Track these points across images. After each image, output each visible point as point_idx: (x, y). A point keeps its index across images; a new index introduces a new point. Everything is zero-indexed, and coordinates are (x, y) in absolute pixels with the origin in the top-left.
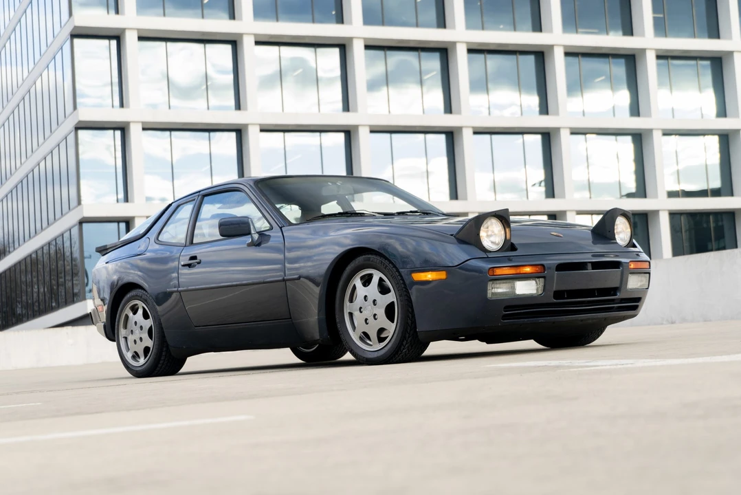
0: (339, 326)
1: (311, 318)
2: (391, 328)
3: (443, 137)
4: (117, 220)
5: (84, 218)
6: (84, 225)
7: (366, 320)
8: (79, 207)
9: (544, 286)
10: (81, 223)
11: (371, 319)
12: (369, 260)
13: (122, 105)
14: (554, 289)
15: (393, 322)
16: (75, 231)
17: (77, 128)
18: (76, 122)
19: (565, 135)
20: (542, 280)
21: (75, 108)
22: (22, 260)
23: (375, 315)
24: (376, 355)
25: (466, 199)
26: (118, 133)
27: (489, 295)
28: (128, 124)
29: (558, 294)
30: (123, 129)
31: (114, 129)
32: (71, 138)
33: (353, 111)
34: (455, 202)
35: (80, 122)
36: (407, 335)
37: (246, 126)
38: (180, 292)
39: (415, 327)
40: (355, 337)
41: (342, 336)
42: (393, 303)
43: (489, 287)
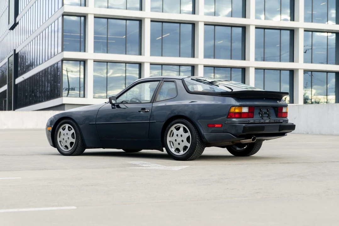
3: (241, 29)
4: (80, 61)
5: (64, 58)
6: (64, 62)
8: (62, 53)
10: (62, 60)
13: (85, 5)
16: (60, 64)
17: (63, 15)
21: (63, 5)
25: (249, 60)
26: (82, 18)
28: (87, 14)
30: (85, 16)
32: (60, 19)
33: (197, 14)
34: (243, 61)
35: (64, 12)
37: (144, 18)
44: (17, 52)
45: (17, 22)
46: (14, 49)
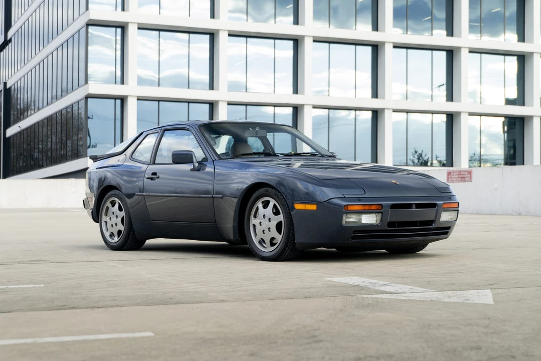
0: (246, 232)
1: (229, 225)
2: (279, 238)
3: (370, 49)
4: (115, 98)
5: (89, 94)
6: (89, 100)
7: (264, 231)
8: (86, 85)
9: (382, 219)
10: (87, 97)
11: (266, 231)
12: (268, 191)
13: (123, 9)
14: (388, 220)
15: (280, 234)
16: (82, 104)
17: (88, 25)
18: (87, 20)
19: (464, 53)
20: (380, 214)
21: (87, 9)
22: (40, 121)
23: (269, 228)
24: (268, 254)
25: (384, 98)
26: (119, 30)
27: (344, 223)
28: (127, 23)
29: (391, 224)
30: (123, 27)
31: (116, 27)
32: (83, 32)
33: (301, 25)
34: (375, 100)
35: (90, 20)
36: (289, 244)
37: (218, 31)
38: (144, 196)
39: (294, 239)
40: (255, 240)
41: (248, 239)
42: (281, 221)
43: (344, 218)
44: (8, 86)
45: (8, 38)
46: (4, 81)
